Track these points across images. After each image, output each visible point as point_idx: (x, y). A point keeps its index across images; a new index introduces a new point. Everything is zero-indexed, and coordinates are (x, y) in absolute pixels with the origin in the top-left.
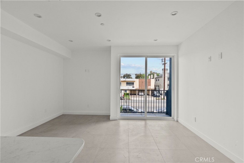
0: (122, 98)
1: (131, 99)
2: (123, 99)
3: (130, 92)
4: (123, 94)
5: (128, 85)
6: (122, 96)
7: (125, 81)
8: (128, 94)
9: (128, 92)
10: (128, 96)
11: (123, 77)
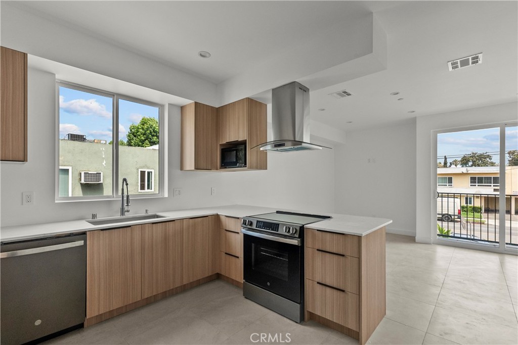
0: (456, 217)
1: (486, 222)
2: (457, 222)
3: (483, 204)
4: (458, 207)
5: (477, 184)
6: (457, 213)
7: (467, 174)
8: (475, 210)
9: (477, 203)
10: (477, 214)
11: (461, 161)
